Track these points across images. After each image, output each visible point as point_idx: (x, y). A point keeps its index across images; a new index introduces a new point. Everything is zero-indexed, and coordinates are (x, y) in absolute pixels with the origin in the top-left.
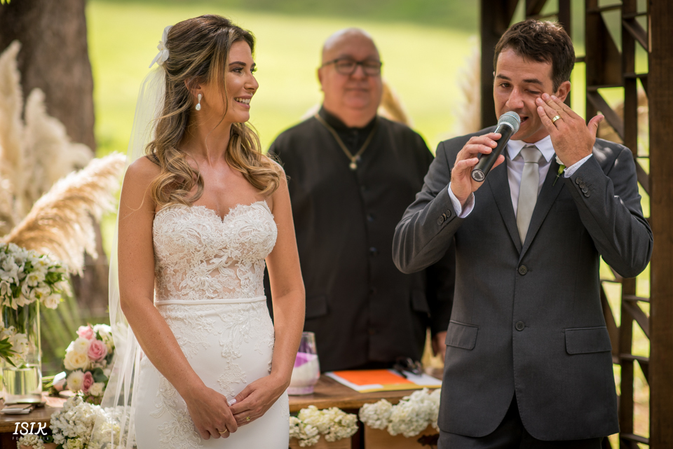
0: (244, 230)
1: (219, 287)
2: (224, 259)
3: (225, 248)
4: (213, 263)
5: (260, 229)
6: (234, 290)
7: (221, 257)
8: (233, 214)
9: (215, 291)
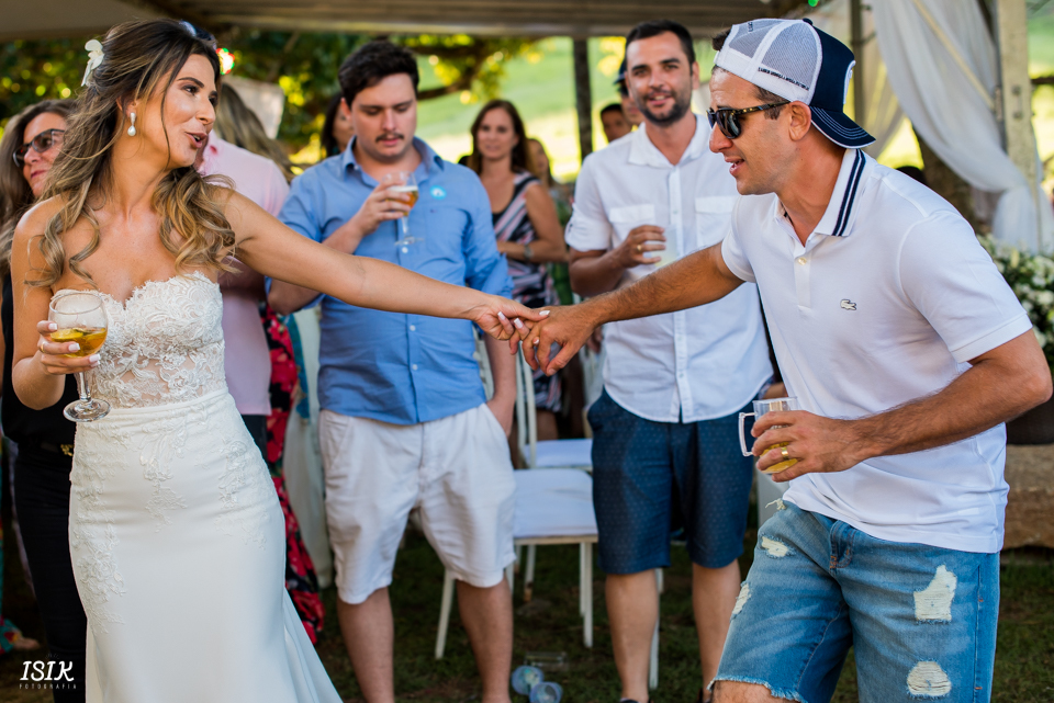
0: (152, 320)
1: (136, 394)
2: (134, 358)
3: (132, 343)
4: (121, 364)
5: (177, 317)
6: (159, 396)
7: (130, 356)
8: (140, 296)
9: (132, 400)
